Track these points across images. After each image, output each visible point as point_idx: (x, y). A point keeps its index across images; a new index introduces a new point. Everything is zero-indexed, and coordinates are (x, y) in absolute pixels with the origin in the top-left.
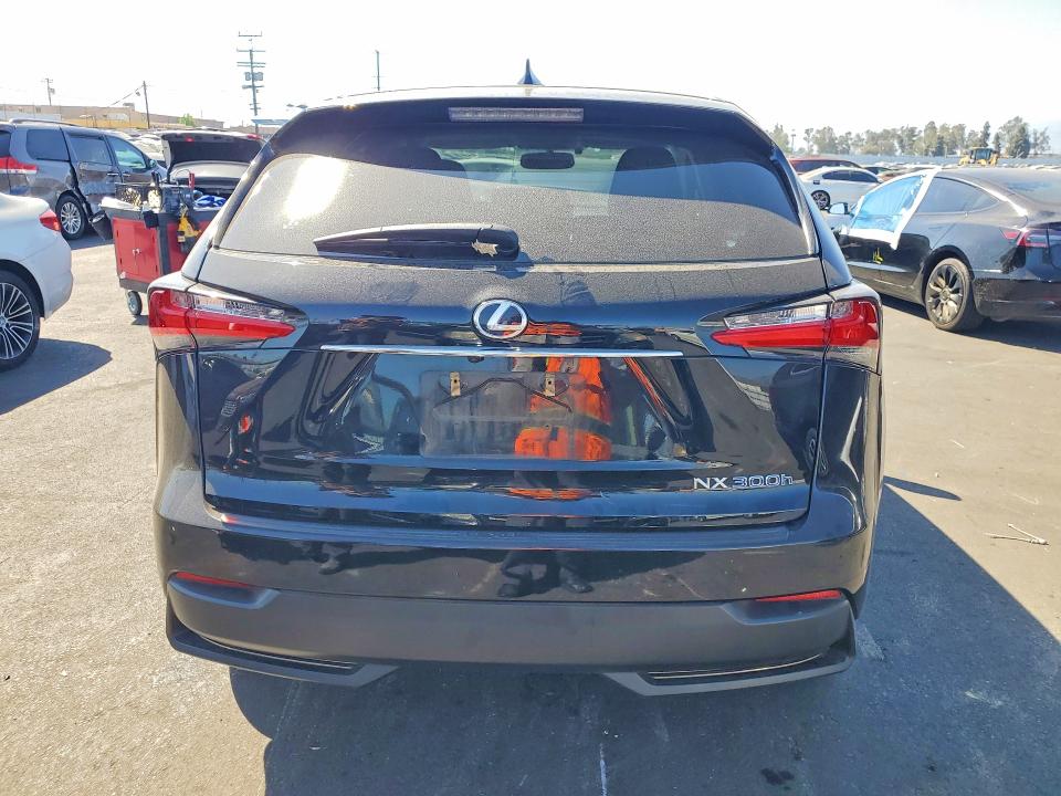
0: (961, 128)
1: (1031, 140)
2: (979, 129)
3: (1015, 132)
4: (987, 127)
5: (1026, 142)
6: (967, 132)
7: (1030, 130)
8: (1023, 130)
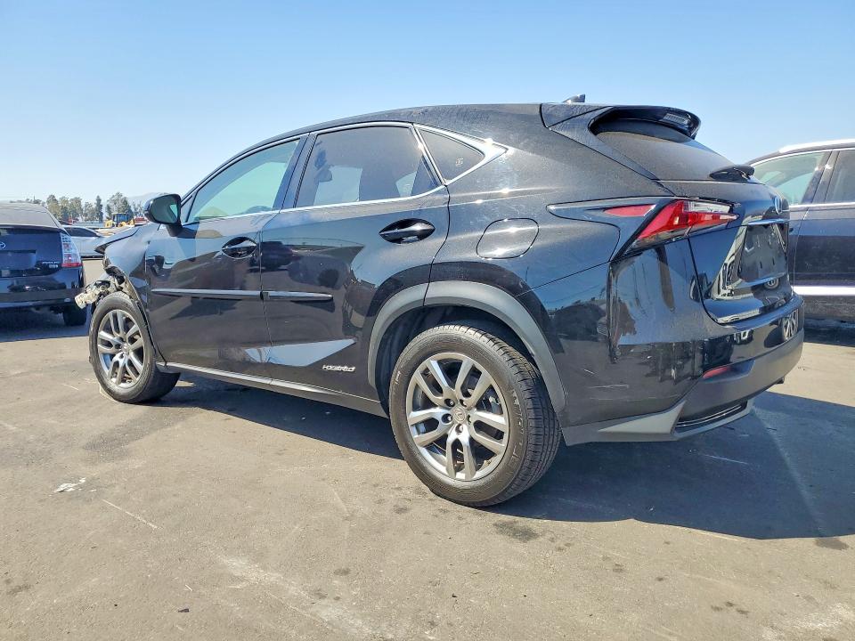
0: (78, 201)
1: (133, 210)
2: (93, 202)
3: (120, 203)
4: (99, 200)
5: (130, 211)
6: (83, 204)
7: (130, 203)
8: (125, 202)
